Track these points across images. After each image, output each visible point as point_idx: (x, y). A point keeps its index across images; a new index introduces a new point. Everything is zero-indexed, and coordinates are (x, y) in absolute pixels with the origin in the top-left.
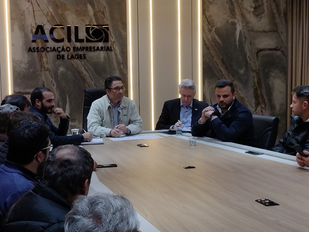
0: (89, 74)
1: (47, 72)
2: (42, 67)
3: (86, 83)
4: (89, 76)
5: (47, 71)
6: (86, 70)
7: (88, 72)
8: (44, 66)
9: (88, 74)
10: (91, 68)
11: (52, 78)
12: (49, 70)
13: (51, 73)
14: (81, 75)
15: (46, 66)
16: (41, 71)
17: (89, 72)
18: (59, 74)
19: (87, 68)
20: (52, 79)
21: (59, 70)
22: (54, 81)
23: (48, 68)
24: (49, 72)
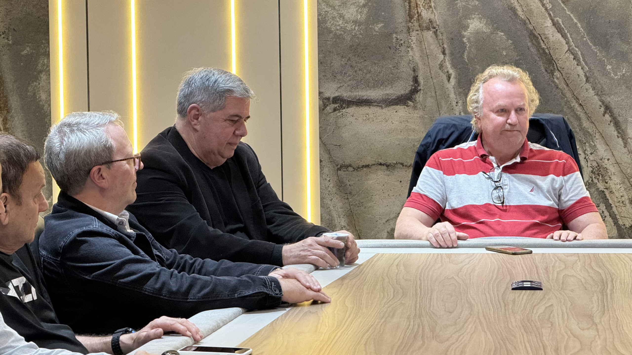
0: (567, 43)
1: (429, 35)
2: (411, 17)
3: (557, 74)
4: (566, 47)
5: (428, 29)
6: (560, 30)
7: (564, 36)
8: (419, 15)
9: (564, 42)
10: (575, 21)
11: (444, 53)
12: (434, 28)
13: (440, 37)
14: (539, 43)
15: (425, 14)
16: (409, 30)
17: (569, 35)
18: (465, 40)
19: (560, 22)
20: (442, 56)
21: (466, 27)
22: (448, 65)
23: (431, 21)
24: (435, 33)
